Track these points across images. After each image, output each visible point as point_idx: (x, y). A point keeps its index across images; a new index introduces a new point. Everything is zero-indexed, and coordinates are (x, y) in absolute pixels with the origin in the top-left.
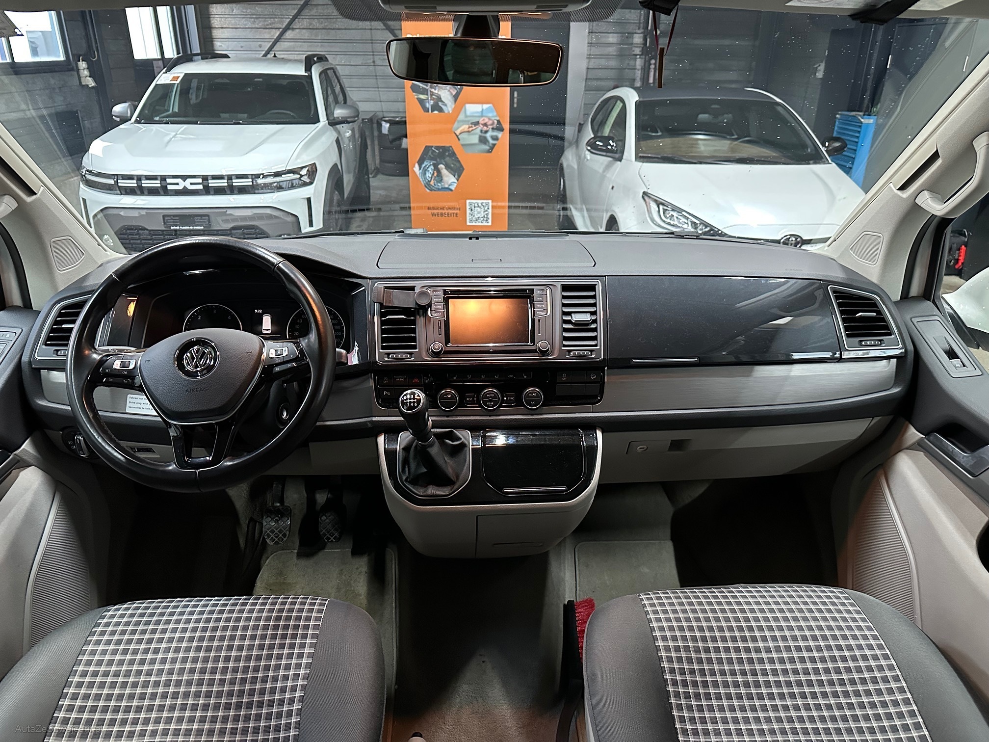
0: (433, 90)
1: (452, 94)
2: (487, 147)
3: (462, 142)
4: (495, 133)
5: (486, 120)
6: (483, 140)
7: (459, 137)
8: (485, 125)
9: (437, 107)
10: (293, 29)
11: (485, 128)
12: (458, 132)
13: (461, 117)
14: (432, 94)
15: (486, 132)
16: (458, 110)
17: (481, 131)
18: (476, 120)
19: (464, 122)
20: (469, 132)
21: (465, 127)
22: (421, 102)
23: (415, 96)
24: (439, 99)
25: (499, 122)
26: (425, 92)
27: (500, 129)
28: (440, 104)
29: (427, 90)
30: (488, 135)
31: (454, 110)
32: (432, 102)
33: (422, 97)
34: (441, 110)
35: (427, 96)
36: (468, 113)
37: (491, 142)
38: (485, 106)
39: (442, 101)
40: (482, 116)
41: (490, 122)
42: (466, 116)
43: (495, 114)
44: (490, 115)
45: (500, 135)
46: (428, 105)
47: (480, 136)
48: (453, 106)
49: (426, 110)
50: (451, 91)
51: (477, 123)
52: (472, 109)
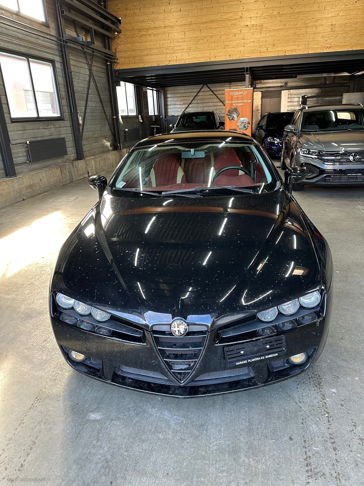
2: (245, 129)
3: (239, 128)
4: (248, 125)
5: (246, 122)
6: (244, 127)
8: (245, 123)
9: (233, 119)
10: (192, 104)
12: (238, 125)
13: (239, 121)
14: (232, 116)
15: (245, 125)
18: (243, 122)
19: (240, 122)
21: (240, 124)
26: (230, 115)
27: (249, 123)
30: (246, 125)
31: (237, 120)
33: (229, 117)
34: (234, 120)
36: (241, 120)
37: (247, 127)
38: (245, 118)
43: (247, 120)
45: (249, 125)
46: (230, 119)
49: (230, 120)
51: (243, 123)
52: (242, 119)
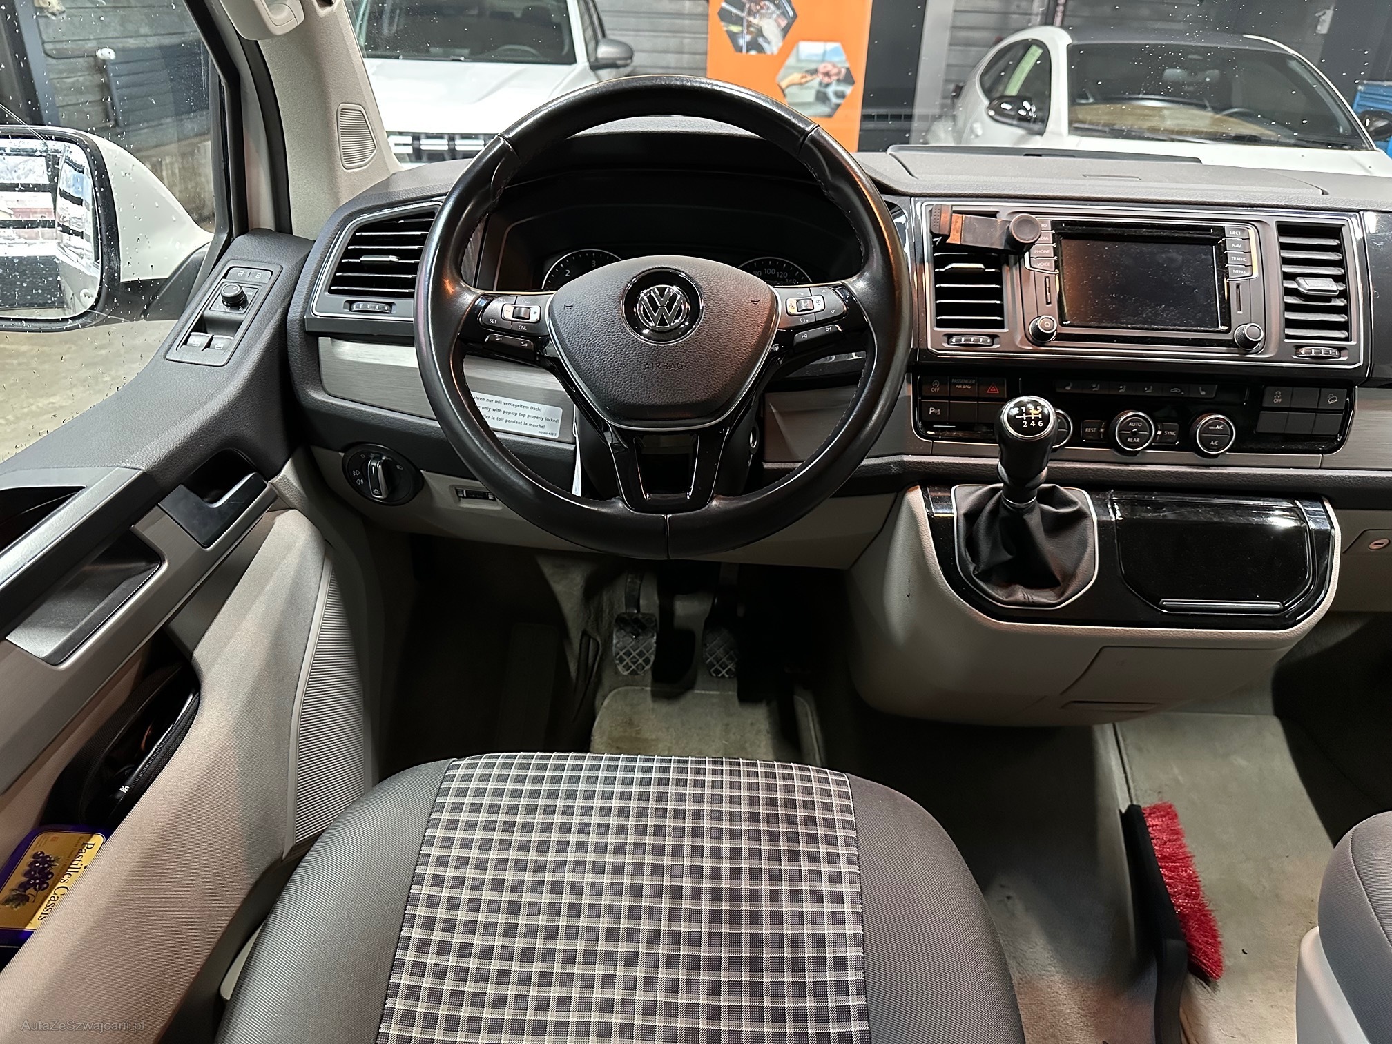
0: (751, 19)
1: (779, 25)
4: (841, 88)
5: (829, 67)
6: (822, 97)
7: (787, 91)
8: (827, 74)
9: (754, 45)
11: (826, 80)
12: (784, 84)
13: (791, 61)
14: (750, 25)
15: (827, 85)
16: (785, 52)
17: (820, 84)
18: (812, 66)
19: (795, 69)
20: (801, 84)
21: (796, 77)
22: (733, 37)
23: (724, 27)
24: (760, 33)
25: (848, 69)
26: (738, 21)
27: (849, 79)
28: (761, 40)
29: (742, 19)
30: (830, 91)
31: (781, 50)
32: (748, 38)
33: (735, 29)
34: (760, 49)
35: (740, 28)
36: (802, 56)
37: (834, 100)
38: (831, 46)
39: (763, 36)
40: (823, 61)
41: (835, 71)
42: (799, 60)
43: (844, 57)
44: (836, 59)
45: (848, 90)
46: (742, 42)
47: (818, 92)
48: (780, 44)
49: (739, 49)
50: (780, 21)
51: (815, 72)
52: (809, 50)
